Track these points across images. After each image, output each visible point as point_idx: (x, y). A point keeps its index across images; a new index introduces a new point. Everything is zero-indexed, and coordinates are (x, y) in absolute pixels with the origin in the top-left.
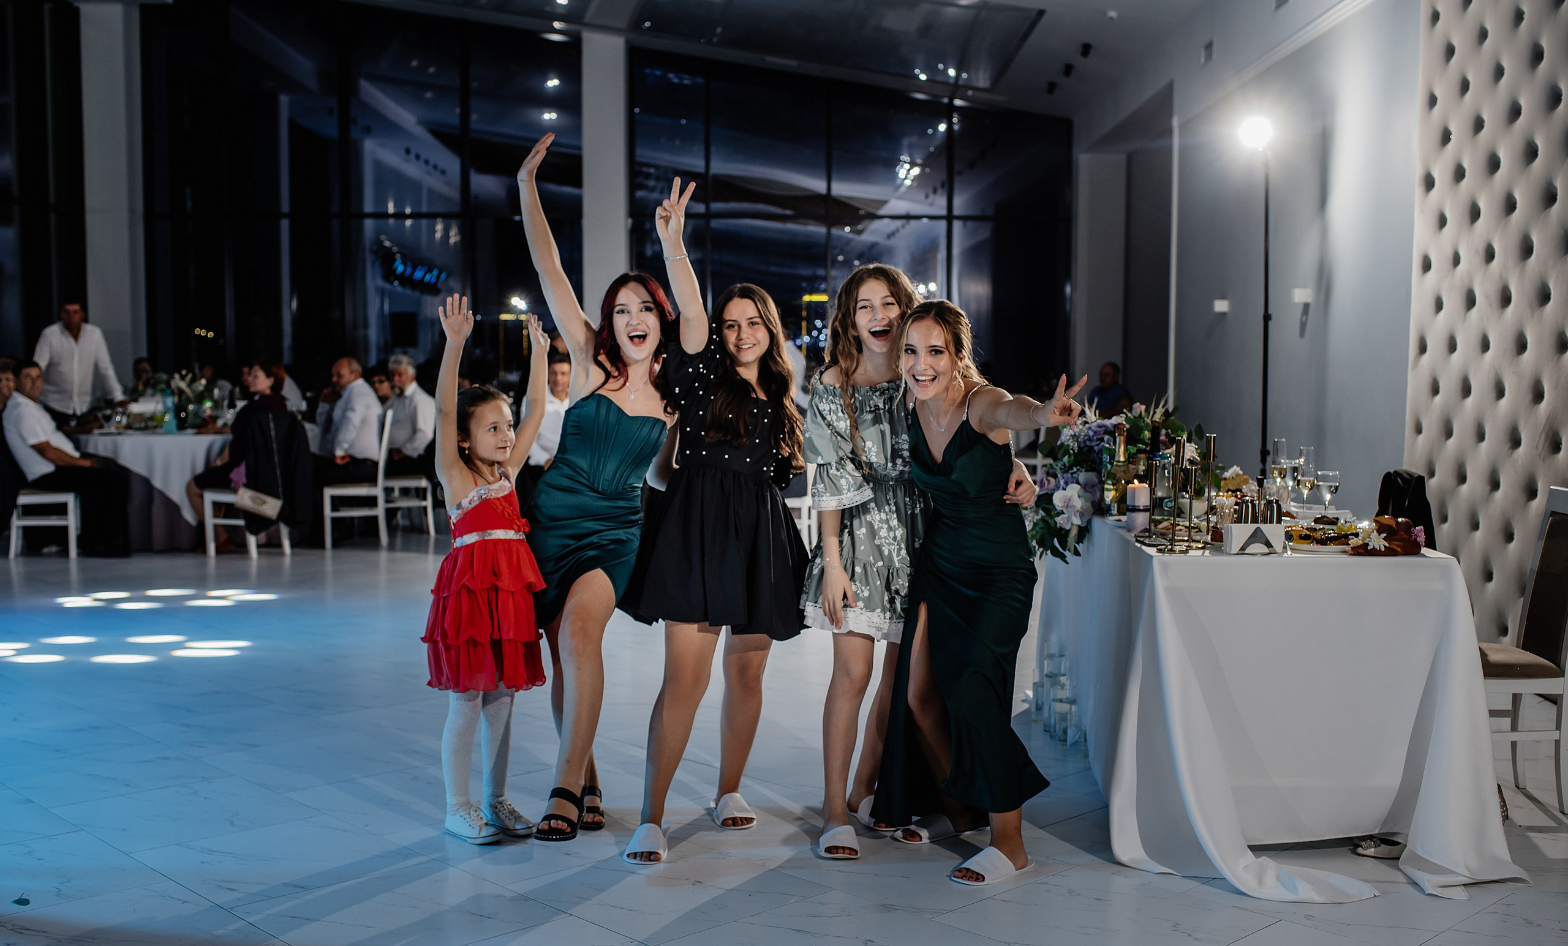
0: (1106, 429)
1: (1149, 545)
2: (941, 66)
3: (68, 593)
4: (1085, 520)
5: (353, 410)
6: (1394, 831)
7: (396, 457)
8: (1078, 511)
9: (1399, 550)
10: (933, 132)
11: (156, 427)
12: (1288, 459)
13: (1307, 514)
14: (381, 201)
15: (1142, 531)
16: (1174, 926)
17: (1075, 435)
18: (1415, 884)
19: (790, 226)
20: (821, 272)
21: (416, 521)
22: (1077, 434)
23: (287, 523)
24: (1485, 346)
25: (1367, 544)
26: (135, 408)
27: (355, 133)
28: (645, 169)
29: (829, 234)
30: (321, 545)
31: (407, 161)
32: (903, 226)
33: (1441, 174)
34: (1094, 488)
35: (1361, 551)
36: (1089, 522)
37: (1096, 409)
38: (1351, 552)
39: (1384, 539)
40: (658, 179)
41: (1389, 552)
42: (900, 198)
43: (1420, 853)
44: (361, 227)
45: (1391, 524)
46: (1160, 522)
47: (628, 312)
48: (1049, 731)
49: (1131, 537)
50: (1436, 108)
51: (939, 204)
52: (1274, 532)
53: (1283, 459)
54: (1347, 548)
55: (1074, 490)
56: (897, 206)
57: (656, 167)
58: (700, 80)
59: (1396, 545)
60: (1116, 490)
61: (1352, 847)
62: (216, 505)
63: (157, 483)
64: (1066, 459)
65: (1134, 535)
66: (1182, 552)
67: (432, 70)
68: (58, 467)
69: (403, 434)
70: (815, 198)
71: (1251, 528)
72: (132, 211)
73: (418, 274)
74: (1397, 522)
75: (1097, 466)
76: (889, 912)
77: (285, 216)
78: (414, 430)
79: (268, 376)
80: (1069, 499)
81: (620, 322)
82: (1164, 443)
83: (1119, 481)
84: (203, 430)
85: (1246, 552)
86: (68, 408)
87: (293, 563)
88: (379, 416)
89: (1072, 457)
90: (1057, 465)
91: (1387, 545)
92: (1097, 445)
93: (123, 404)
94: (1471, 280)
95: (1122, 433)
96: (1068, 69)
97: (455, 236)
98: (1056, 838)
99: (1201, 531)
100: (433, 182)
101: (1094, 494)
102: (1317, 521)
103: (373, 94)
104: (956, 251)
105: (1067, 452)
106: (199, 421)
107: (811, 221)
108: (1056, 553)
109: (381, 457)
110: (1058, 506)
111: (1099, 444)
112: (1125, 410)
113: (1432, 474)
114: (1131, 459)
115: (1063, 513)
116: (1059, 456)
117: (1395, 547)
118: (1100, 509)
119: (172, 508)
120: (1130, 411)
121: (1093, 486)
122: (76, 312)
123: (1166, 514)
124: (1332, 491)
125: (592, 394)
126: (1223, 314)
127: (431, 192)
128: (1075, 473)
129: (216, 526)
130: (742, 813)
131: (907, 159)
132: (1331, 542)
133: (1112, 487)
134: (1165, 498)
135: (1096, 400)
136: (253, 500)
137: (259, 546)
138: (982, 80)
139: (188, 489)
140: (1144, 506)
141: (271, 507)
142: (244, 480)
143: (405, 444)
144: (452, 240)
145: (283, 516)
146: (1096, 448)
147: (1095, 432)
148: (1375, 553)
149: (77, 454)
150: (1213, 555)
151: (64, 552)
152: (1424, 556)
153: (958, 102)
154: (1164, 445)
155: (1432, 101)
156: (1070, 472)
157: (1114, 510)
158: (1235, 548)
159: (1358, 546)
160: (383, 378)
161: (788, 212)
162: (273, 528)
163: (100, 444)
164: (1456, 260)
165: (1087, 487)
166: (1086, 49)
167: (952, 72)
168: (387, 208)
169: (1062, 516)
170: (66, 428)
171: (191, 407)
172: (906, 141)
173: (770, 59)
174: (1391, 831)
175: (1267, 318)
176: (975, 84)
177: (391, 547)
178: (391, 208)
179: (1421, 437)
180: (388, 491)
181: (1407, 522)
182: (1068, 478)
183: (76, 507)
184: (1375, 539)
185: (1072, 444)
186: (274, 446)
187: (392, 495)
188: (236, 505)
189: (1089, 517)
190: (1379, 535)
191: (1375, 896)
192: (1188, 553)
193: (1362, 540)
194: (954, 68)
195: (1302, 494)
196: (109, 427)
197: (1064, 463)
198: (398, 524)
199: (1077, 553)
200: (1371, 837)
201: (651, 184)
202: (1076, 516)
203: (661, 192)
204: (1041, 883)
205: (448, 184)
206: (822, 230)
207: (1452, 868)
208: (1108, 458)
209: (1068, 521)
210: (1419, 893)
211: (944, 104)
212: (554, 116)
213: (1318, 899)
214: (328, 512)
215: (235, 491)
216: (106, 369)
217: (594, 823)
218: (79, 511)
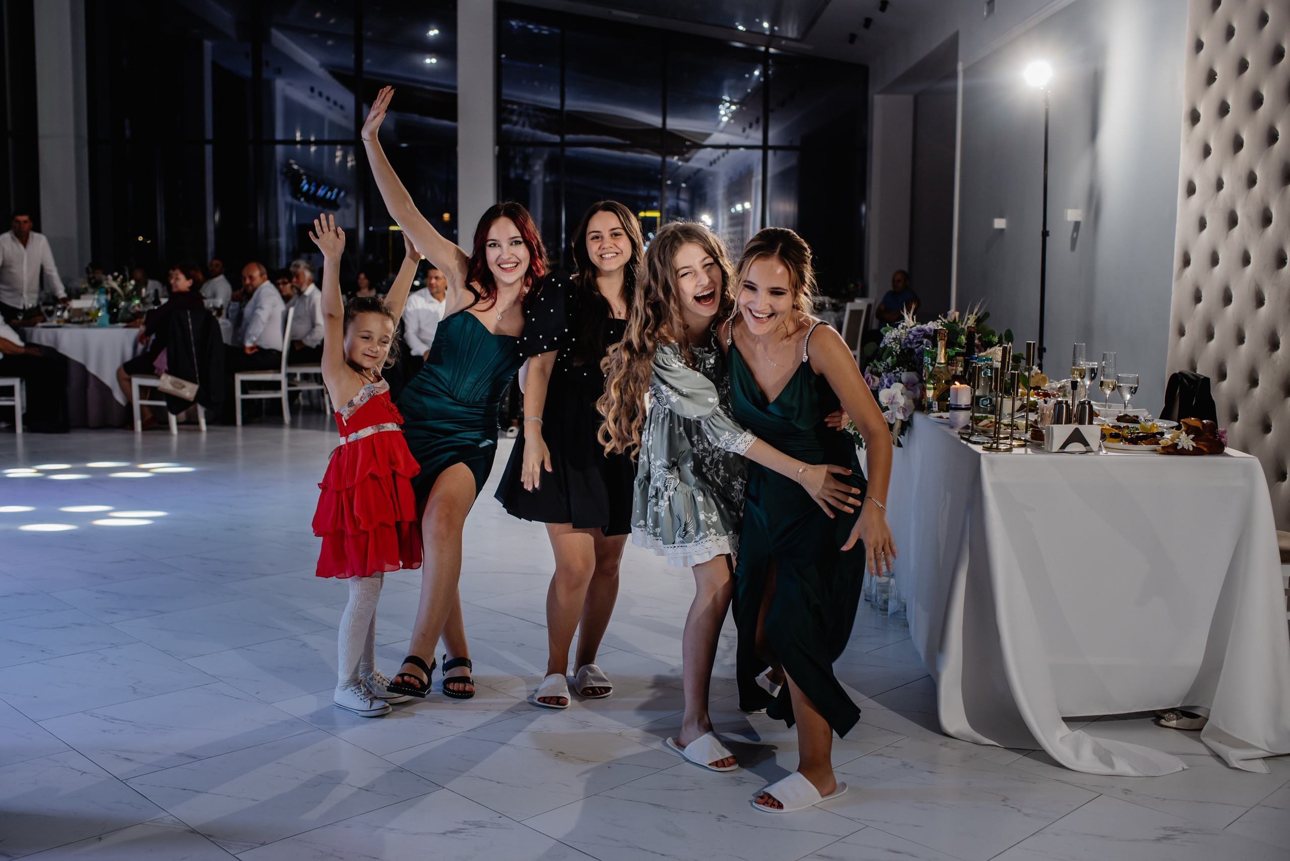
0: (925, 333)
1: (975, 443)
2: (757, 21)
3: (15, 466)
4: (907, 416)
5: (261, 308)
6: (1195, 705)
7: (298, 348)
8: (901, 407)
9: (1205, 449)
10: (749, 77)
11: (91, 321)
12: (1087, 361)
13: (1109, 412)
14: (289, 129)
15: (963, 428)
16: (1003, 800)
17: (896, 338)
18: (1218, 757)
19: (630, 154)
20: (655, 193)
21: (315, 401)
22: (898, 337)
23: (203, 405)
24: (1246, 260)
25: (1177, 444)
26: (75, 304)
27: (266, 74)
28: (509, 106)
29: (664, 161)
30: (234, 423)
31: (312, 97)
32: (723, 155)
33: (1206, 109)
34: (915, 386)
35: (1171, 450)
36: (911, 417)
37: (913, 315)
38: (1161, 451)
39: (1193, 440)
40: (520, 114)
41: (1197, 452)
42: (722, 131)
43: (1222, 727)
44: (273, 153)
45: (1198, 426)
46: (981, 420)
47: (499, 246)
48: (870, 601)
49: (955, 433)
50: (1202, 52)
51: (756, 137)
52: (1089, 431)
53: (1082, 361)
54: (1158, 448)
55: (897, 388)
56: (718, 138)
57: (519, 104)
58: (557, 31)
59: (1203, 445)
60: (935, 389)
61: (1154, 718)
62: (142, 388)
63: (92, 369)
64: (889, 360)
65: (958, 432)
66: (1006, 450)
67: (332, 21)
68: (5, 355)
69: (303, 328)
70: (651, 131)
71: (1072, 427)
72: (77, 137)
73: (321, 192)
74: (1203, 423)
75: (917, 367)
77: (209, 142)
78: (314, 325)
79: (188, 278)
80: (894, 397)
81: (492, 254)
82: (977, 346)
83: (939, 381)
84: (131, 324)
85: (1065, 450)
86: (19, 304)
87: (208, 438)
88: (283, 313)
89: (895, 358)
90: (881, 365)
91: (1195, 445)
92: (917, 347)
93: (65, 301)
94: (1234, 203)
95: (941, 337)
96: (868, 22)
97: (352, 161)
99: (1018, 429)
100: (334, 116)
101: (915, 391)
102: (1119, 419)
103: (279, 38)
104: (770, 175)
105: (890, 354)
106: (129, 316)
107: (648, 151)
109: (285, 349)
110: (884, 403)
111: (919, 346)
112: (940, 316)
114: (950, 361)
115: (888, 410)
116: (883, 357)
117: (1201, 447)
118: (921, 406)
119: (105, 390)
120: (945, 317)
121: (914, 385)
122: (25, 222)
123: (982, 410)
124: (1132, 392)
125: (462, 312)
126: (1002, 230)
127: (332, 124)
128: (898, 372)
129: (142, 406)
130: (599, 683)
131: (727, 98)
132: (1140, 441)
133: (932, 386)
134: (981, 397)
135: (913, 306)
136: (173, 384)
137: (178, 423)
138: (791, 31)
139: (118, 374)
140: (965, 405)
141: (189, 391)
142: (166, 367)
143: (305, 336)
144: (349, 164)
145: (200, 398)
146: (916, 350)
147: (915, 336)
148: (1184, 452)
149: (21, 344)
150: (1036, 453)
151: (12, 429)
152: (1227, 455)
153: (772, 50)
154: (978, 348)
155: (1199, 46)
156: (894, 371)
157: (935, 407)
158: (1056, 446)
159: (1168, 446)
160: (286, 280)
161: (628, 143)
162: (191, 408)
163: (42, 335)
164: (1220, 185)
165: (909, 386)
166: (884, 5)
167: (766, 25)
168: (295, 136)
169: (888, 412)
170: (14, 321)
171: (123, 304)
172: (726, 83)
173: (616, 12)
174: (1192, 705)
175: (1045, 234)
176: (784, 34)
177: (293, 425)
178: (298, 137)
179: (1184, 339)
180: (291, 377)
181: (1211, 424)
182: (891, 377)
183: (21, 390)
184: (1184, 440)
185: (894, 346)
186: (192, 338)
187: (295, 379)
188: (159, 389)
189: (911, 413)
190: (1188, 436)
191: (1184, 769)
192: (1012, 451)
193: (1171, 440)
194: (768, 22)
195: (1105, 394)
196: (52, 321)
197: (888, 363)
198: (299, 404)
199: (899, 445)
200: (1172, 710)
201: (515, 118)
202: (899, 412)
203: (523, 125)
204: (876, 755)
205: (346, 117)
206: (658, 158)
207: (1253, 743)
208: (930, 361)
209: (892, 416)
210: (1223, 766)
211: (760, 52)
212: (434, 61)
213: (1132, 772)
214: (239, 395)
215: (158, 377)
216: (51, 271)
217: (464, 691)
218: (24, 393)
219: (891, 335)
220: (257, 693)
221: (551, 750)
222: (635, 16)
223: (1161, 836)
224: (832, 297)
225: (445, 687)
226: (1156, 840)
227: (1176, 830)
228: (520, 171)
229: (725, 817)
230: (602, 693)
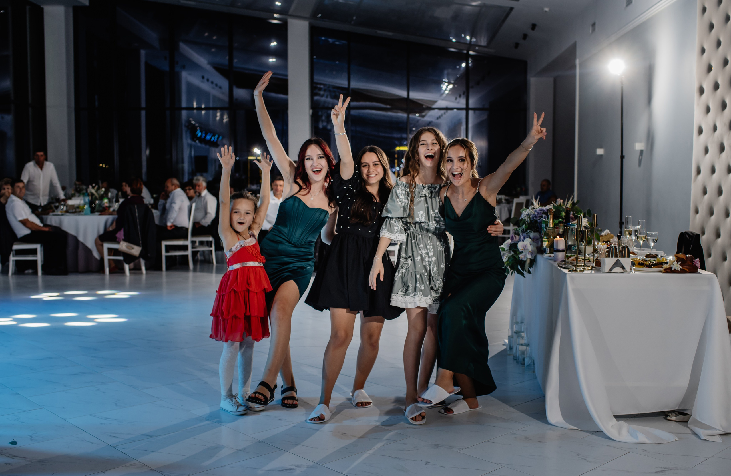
0: (544, 211)
1: (564, 268)
2: (463, 35)
3: (37, 293)
4: (533, 256)
6: (686, 408)
7: (197, 226)
8: (530, 251)
9: (687, 270)
10: (459, 67)
11: (80, 212)
12: (632, 226)
13: (642, 253)
14: (190, 101)
15: (561, 261)
16: (577, 455)
18: (695, 434)
19: (390, 113)
20: (404, 136)
21: (207, 257)
22: (529, 214)
23: (144, 259)
25: (672, 268)
26: (70, 202)
27: (177, 69)
28: (318, 86)
29: (408, 117)
30: (161, 269)
31: (203, 82)
32: (445, 113)
33: (708, 86)
35: (669, 271)
36: (535, 257)
37: (539, 202)
38: (664, 271)
39: (680, 265)
40: (325, 90)
41: (682, 271)
42: (443, 100)
43: (698, 419)
44: (180, 115)
45: (683, 257)
46: (570, 257)
47: (312, 159)
48: (516, 360)
49: (556, 264)
50: (705, 55)
51: (462, 103)
52: (626, 261)
53: (630, 226)
54: (662, 269)
55: (528, 241)
56: (442, 103)
57: (324, 85)
58: (344, 42)
59: (686, 268)
60: (548, 241)
61: (665, 416)
62: (109, 250)
63: (81, 239)
64: (524, 226)
66: (581, 271)
67: (215, 38)
68: (32, 231)
69: (200, 215)
70: (401, 100)
71: (614, 260)
72: (69, 106)
73: (208, 137)
74: (686, 257)
75: (539, 230)
76: (437, 448)
77: (143, 109)
78: (206, 213)
80: (526, 246)
81: (308, 164)
82: (572, 218)
83: (550, 237)
84: (103, 213)
85: (612, 271)
86: (37, 202)
87: (147, 278)
88: (188, 206)
89: (527, 225)
90: (520, 229)
91: (681, 268)
92: (539, 219)
93: (64, 200)
94: (722, 139)
95: (551, 213)
96: (525, 36)
97: (226, 118)
98: (519, 412)
99: (590, 261)
100: (215, 92)
101: (538, 243)
102: (647, 256)
103: (186, 49)
104: (470, 125)
105: (524, 223)
106: (101, 209)
107: (399, 111)
108: (519, 272)
109: (190, 227)
110: (520, 249)
111: (540, 219)
112: (553, 202)
113: (703, 233)
114: (556, 226)
115: (523, 253)
116: (521, 225)
118: (541, 251)
119: (88, 251)
120: (555, 202)
121: (537, 239)
122: (42, 156)
123: (573, 253)
124: (655, 242)
125: (292, 197)
126: (601, 156)
127: (214, 97)
128: (528, 233)
129: (109, 260)
130: (365, 400)
131: (447, 81)
132: (654, 266)
133: (546, 240)
134: (572, 245)
135: (539, 197)
136: (127, 247)
137: (130, 270)
138: (483, 42)
139: (96, 241)
140: (562, 249)
141: (136, 250)
142: (123, 237)
143: (201, 220)
144: (225, 121)
145: (142, 255)
146: (539, 221)
147: (538, 213)
148: (675, 272)
149: (41, 225)
150: (596, 273)
151: (36, 273)
152: (699, 273)
153: (471, 53)
155: (703, 51)
156: (526, 232)
157: (547, 251)
158: (607, 269)
159: (667, 268)
160: (191, 188)
161: (388, 106)
162: (137, 261)
163: (53, 220)
164: (715, 129)
165: (534, 240)
166: (534, 27)
167: (468, 38)
168: (193, 105)
170: (36, 212)
171: (97, 202)
172: (446, 72)
173: (379, 32)
174: (684, 408)
175: (622, 157)
176: (479, 44)
177: (195, 270)
178: (195, 105)
179: (698, 215)
180: (193, 243)
181: (691, 257)
182: (525, 236)
183: (41, 250)
184: (676, 265)
185: (527, 219)
186: (138, 221)
187: (195, 244)
188: (119, 250)
189: (535, 255)
190: (677, 263)
191: (676, 440)
192: (584, 272)
193: (669, 266)
194: (469, 36)
195: (640, 243)
196: (57, 212)
197: (523, 228)
198: (198, 259)
199: (529, 272)
200: (674, 411)
201: (322, 93)
202: (529, 254)
203: (327, 97)
204: (512, 434)
205: (223, 93)
206: (405, 115)
207: (714, 426)
208: (545, 226)
209: (525, 257)
210: (697, 439)
211: (464, 54)
212: (274, 60)
213: (648, 441)
214: (164, 253)
215: (118, 243)
216: (56, 183)
217: (293, 404)
218: (42, 253)
219: (525, 213)
220: (182, 406)
221: (339, 432)
222: (391, 34)
223: (658, 471)
224: (506, 195)
225: (282, 402)
226: (655, 473)
227: (667, 468)
228: (325, 124)
229: (430, 463)
230: (366, 405)
